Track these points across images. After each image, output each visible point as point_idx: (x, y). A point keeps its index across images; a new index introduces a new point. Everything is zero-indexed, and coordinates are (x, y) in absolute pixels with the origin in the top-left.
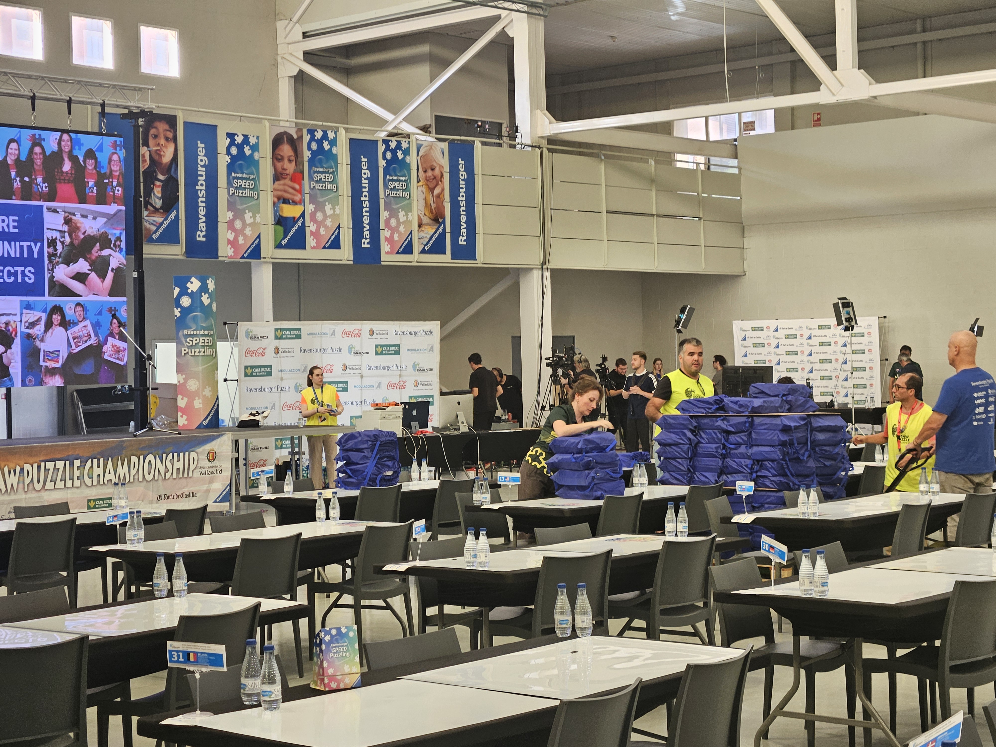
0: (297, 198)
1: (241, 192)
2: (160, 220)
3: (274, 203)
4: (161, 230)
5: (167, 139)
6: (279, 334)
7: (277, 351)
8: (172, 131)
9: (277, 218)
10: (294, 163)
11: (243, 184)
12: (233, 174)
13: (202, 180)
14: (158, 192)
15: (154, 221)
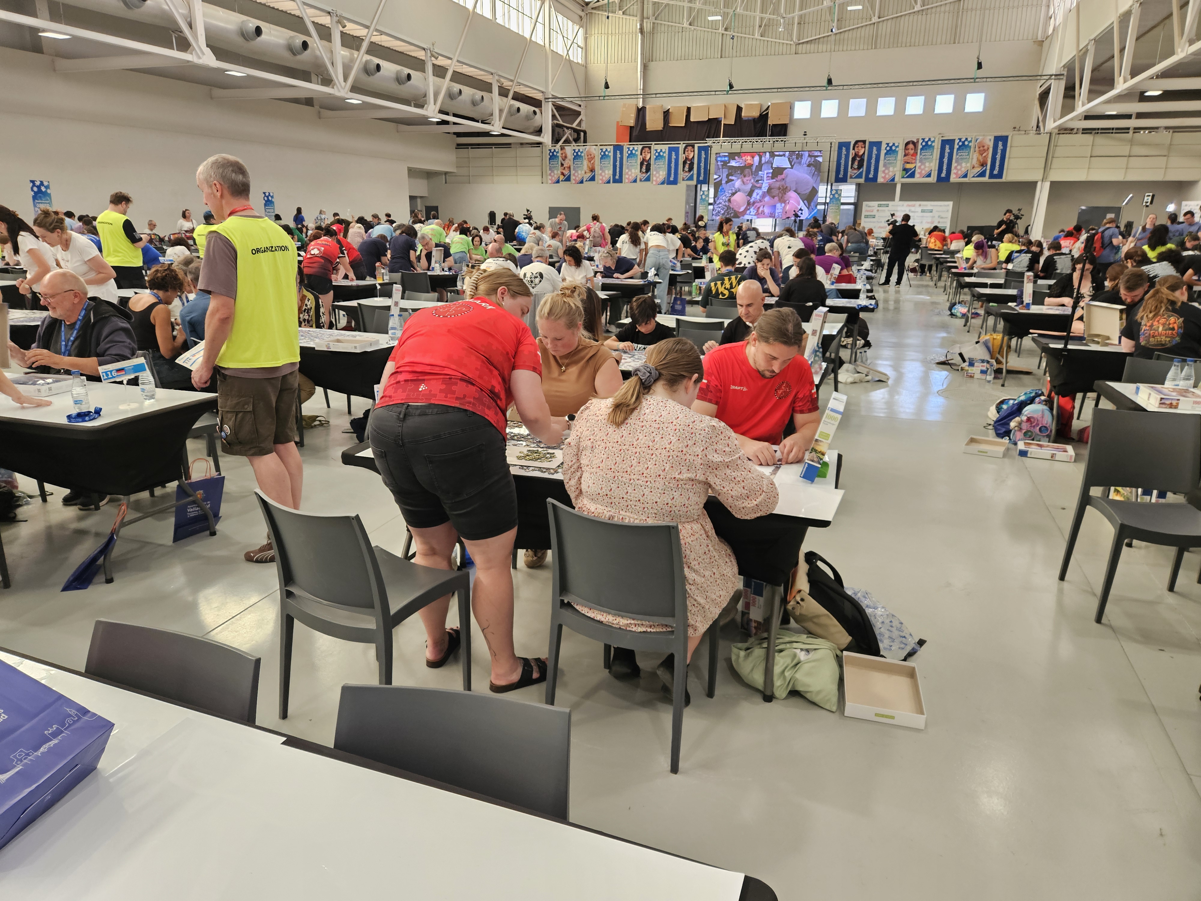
0: (914, 161)
1: (889, 161)
3: (903, 164)
5: (862, 147)
7: (878, 211)
8: (864, 145)
9: (904, 169)
10: (914, 150)
11: (891, 159)
12: (887, 156)
13: (873, 159)
14: (856, 163)
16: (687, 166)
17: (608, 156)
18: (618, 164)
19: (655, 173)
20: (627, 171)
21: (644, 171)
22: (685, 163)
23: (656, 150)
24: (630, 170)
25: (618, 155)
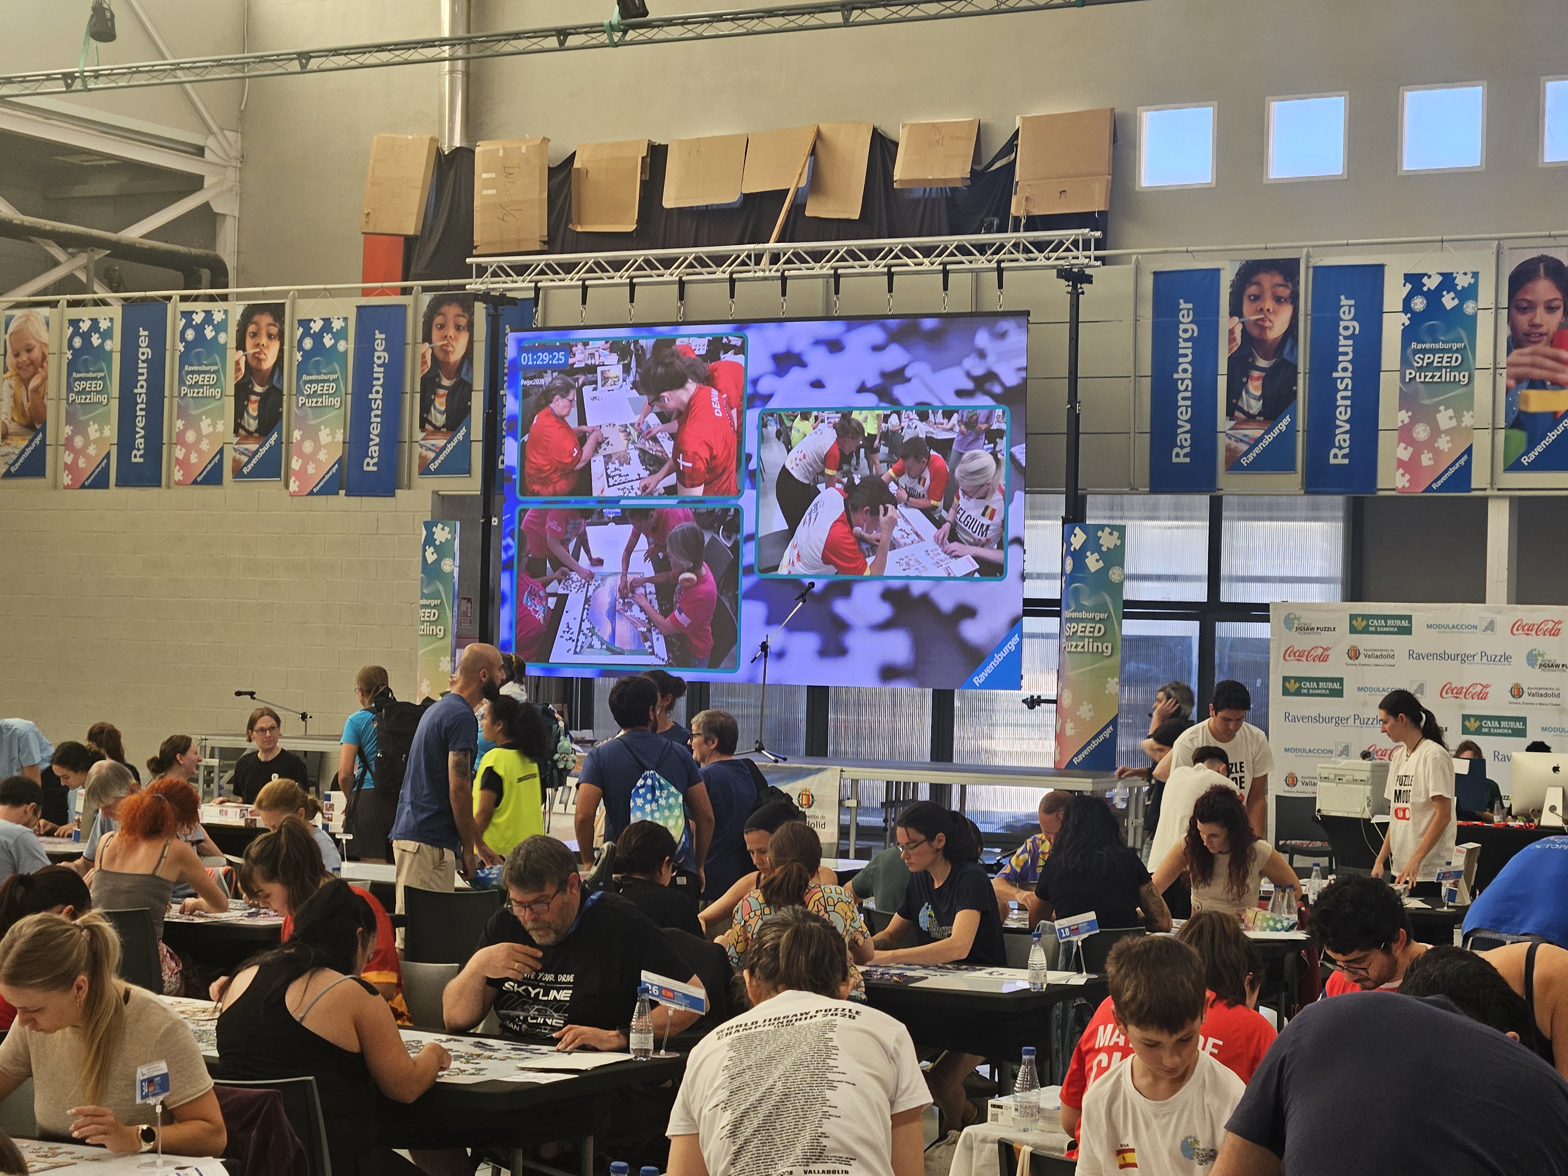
0: (1565, 376)
1: (1430, 374)
2: (1257, 433)
3: (1508, 389)
4: (1257, 450)
5: (1278, 300)
6: (1359, 624)
7: (1354, 654)
8: (1290, 285)
9: (1513, 417)
10: (1560, 312)
11: (1436, 360)
12: (1414, 345)
13: (1345, 362)
14: (1256, 388)
15: (1245, 436)
16: (440, 404)
17: (101, 355)
18: (141, 390)
19: (297, 435)
20: (180, 424)
21: (253, 425)
22: (429, 385)
23: (305, 324)
24: (192, 423)
25: (145, 351)
